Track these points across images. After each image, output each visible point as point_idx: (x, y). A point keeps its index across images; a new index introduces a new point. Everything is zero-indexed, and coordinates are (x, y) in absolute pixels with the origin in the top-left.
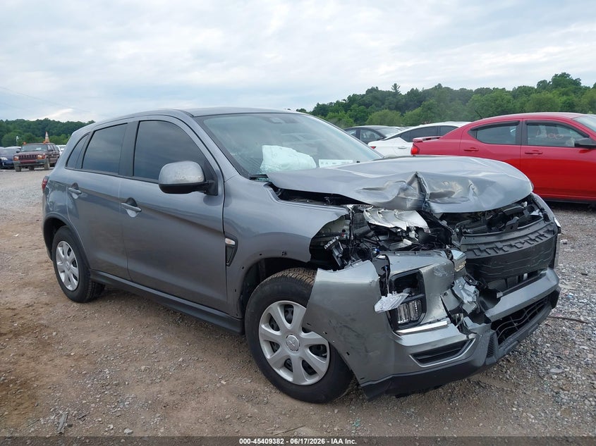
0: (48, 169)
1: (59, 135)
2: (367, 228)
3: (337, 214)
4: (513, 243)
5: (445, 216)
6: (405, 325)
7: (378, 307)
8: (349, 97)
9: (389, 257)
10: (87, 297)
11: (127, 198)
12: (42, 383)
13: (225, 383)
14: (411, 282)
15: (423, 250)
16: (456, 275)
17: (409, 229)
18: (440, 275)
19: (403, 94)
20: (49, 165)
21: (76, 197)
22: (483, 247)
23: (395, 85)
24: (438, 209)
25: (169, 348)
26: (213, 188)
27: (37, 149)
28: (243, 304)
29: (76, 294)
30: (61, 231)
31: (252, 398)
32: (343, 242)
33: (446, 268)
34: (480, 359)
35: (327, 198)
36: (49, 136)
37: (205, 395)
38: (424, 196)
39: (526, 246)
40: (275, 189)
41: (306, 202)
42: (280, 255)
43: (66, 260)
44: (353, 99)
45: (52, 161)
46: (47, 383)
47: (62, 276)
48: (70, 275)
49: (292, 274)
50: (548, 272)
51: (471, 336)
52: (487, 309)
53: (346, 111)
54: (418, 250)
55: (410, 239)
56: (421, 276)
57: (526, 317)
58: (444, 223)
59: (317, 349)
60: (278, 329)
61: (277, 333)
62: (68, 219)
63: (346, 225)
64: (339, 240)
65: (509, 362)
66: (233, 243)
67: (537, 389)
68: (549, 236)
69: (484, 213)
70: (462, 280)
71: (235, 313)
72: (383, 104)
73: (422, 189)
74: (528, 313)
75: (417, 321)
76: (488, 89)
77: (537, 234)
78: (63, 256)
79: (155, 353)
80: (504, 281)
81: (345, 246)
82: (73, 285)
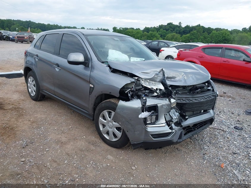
0: (28, 43)
1: (35, 28)
2: (141, 87)
3: (130, 81)
4: (197, 99)
5: (171, 86)
6: (150, 124)
7: (140, 116)
8: (160, 26)
9: (147, 99)
10: (39, 99)
11: (56, 63)
12: (18, 129)
13: (85, 137)
14: (154, 109)
15: (161, 97)
16: (172, 108)
17: (157, 89)
18: (165, 107)
19: (183, 27)
20: (29, 42)
21: (37, 60)
22: (184, 99)
23: (180, 22)
24: (169, 83)
25: (67, 122)
26: (87, 64)
27: (25, 34)
28: (94, 109)
29: (34, 98)
30: (30, 72)
31: (94, 144)
32: (132, 91)
33: (168, 105)
34: (175, 139)
35: (128, 74)
36: (30, 29)
37: (77, 141)
38: (165, 77)
39: (202, 100)
40: (110, 68)
41: (120, 75)
42: (108, 93)
43: (31, 84)
44: (161, 27)
45: (31, 40)
46: (20, 129)
47: (30, 90)
48: (33, 90)
49: (112, 100)
50: (211, 111)
51: (173, 131)
52: (182, 122)
53: (157, 32)
54: (159, 97)
55: (157, 93)
56: (158, 107)
57: (198, 126)
58: (170, 88)
59: (118, 129)
60: (105, 120)
61: (105, 121)
62: (33, 68)
63: (134, 85)
64: (130, 90)
65: (191, 142)
66: (93, 86)
67: (198, 153)
68: (213, 97)
69: (188, 86)
70: (174, 110)
71: (91, 112)
72: (174, 30)
73: (164, 75)
74: (199, 125)
75: (154, 123)
76: (220, 29)
77: (208, 96)
78: (30, 82)
79: (61, 123)
80: (192, 112)
81: (132, 93)
82: (33, 94)
